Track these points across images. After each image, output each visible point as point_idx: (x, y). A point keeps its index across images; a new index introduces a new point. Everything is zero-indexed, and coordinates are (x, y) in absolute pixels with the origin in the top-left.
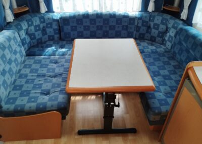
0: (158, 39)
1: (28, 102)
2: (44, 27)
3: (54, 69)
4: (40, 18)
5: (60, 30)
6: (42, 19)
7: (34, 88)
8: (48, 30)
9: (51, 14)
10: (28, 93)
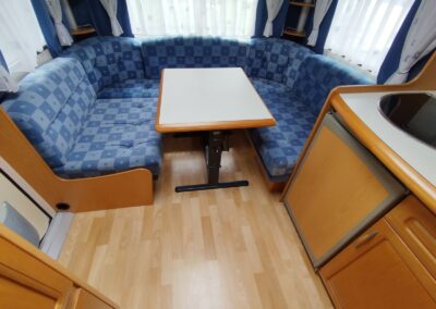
0: (277, 76)
1: (102, 157)
2: (120, 58)
3: (137, 115)
4: (114, 44)
5: (143, 64)
6: (117, 45)
7: (111, 138)
8: (127, 63)
9: (129, 40)
10: (102, 145)
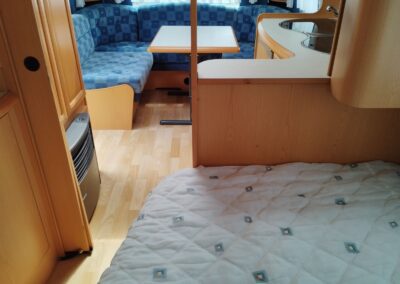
2: (118, 21)
4: (115, 9)
5: (138, 27)
8: (123, 26)
